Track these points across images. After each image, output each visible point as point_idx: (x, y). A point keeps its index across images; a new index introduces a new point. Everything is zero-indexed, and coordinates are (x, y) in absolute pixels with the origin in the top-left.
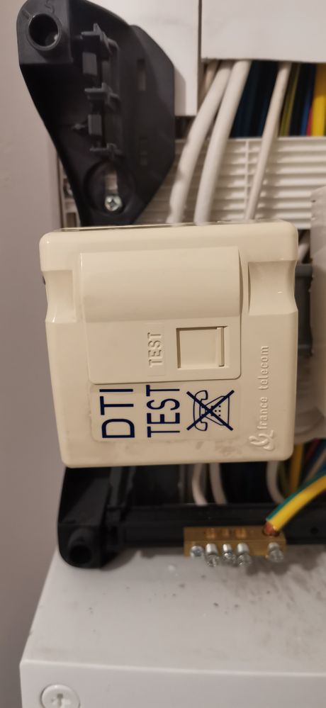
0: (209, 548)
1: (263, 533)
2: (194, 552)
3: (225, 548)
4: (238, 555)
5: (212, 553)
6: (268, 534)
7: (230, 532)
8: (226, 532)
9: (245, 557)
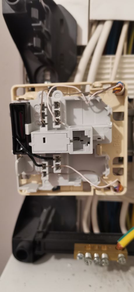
0: (87, 255)
1: (116, 248)
2: (79, 257)
3: (96, 255)
4: (102, 259)
5: (88, 258)
6: (118, 249)
7: (99, 247)
8: (96, 246)
9: (105, 261)
